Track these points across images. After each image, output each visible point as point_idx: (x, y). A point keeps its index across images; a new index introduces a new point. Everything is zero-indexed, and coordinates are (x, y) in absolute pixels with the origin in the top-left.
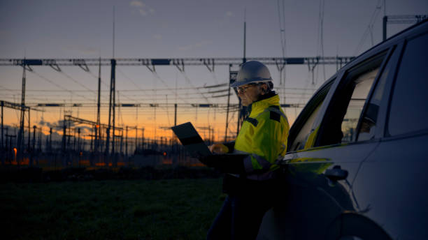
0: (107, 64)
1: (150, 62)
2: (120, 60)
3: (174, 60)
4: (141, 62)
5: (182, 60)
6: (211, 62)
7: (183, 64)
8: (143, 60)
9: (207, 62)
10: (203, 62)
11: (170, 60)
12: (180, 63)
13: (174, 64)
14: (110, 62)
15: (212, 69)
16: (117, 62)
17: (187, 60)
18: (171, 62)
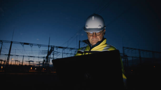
0: (9, 43)
1: (23, 43)
4: (20, 43)
6: (40, 45)
12: (32, 45)
14: (10, 42)
16: (13, 42)
18: (29, 44)
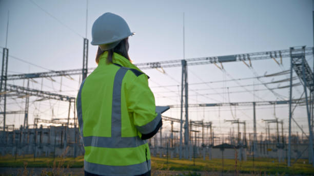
1: (217, 60)
2: (189, 60)
3: (240, 56)
4: (209, 60)
5: (248, 55)
6: (278, 54)
7: (249, 59)
8: (211, 58)
9: (273, 55)
10: (269, 55)
11: (236, 56)
12: (246, 58)
13: (240, 60)
14: (180, 63)
15: (280, 62)
16: (188, 62)
17: (253, 54)
18: (238, 58)
